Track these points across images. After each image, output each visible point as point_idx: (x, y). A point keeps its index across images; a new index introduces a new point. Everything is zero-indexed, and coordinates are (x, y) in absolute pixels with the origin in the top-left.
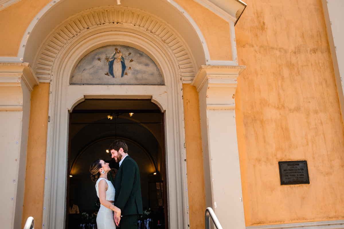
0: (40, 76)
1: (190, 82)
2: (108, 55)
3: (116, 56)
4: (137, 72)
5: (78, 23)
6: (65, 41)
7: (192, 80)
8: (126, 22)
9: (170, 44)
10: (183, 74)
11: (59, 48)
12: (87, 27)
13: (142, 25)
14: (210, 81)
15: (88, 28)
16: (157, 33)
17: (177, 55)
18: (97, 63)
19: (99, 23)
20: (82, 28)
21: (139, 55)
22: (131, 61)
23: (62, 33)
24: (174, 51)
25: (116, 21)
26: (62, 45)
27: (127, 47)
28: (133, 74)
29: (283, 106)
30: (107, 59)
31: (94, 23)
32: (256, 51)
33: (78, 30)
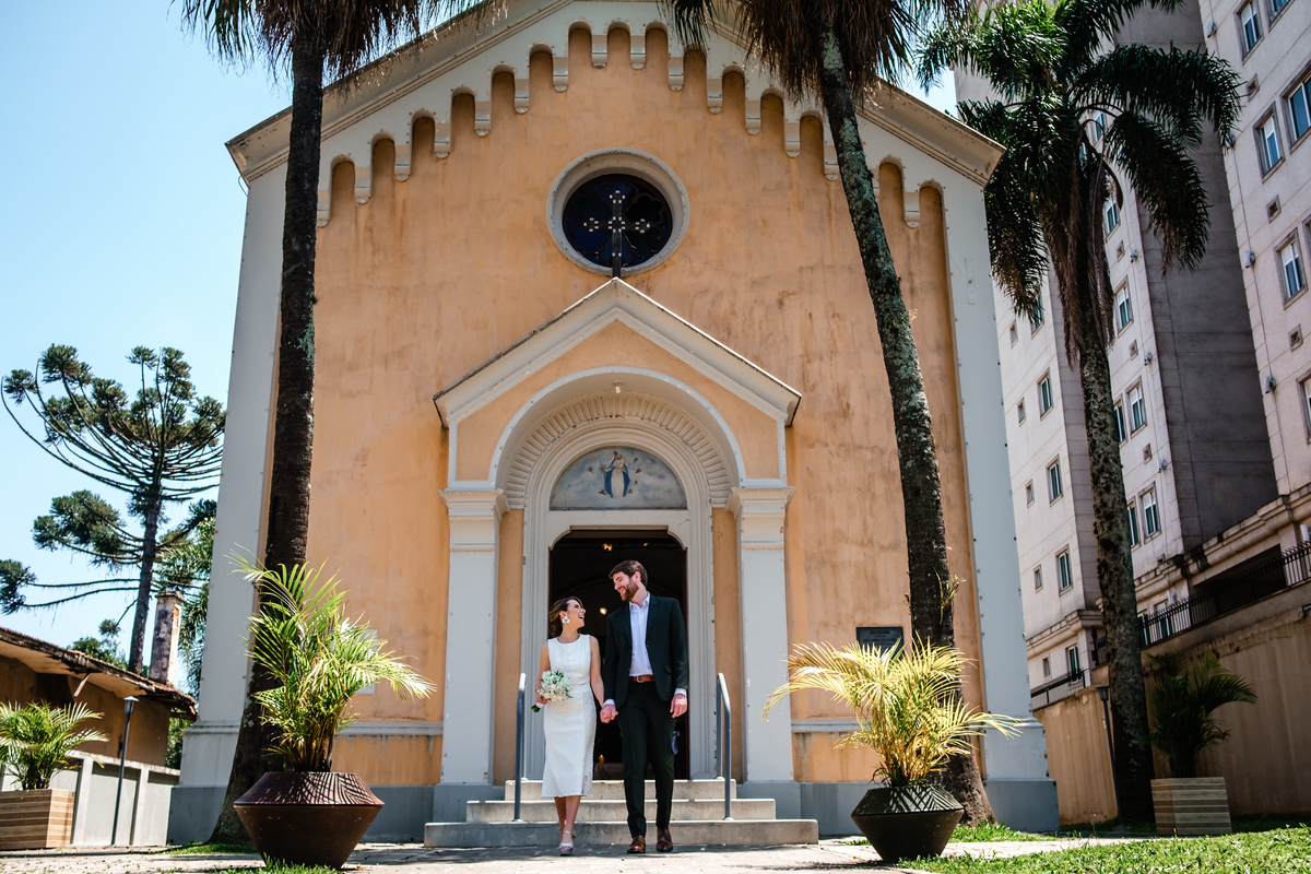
0: (510, 499)
1: (723, 506)
2: (604, 463)
3: (615, 464)
4: (646, 488)
5: (560, 418)
6: (543, 447)
7: (726, 502)
8: (630, 415)
9: (694, 447)
10: (713, 493)
11: (535, 458)
12: (572, 424)
13: (652, 418)
14: (745, 510)
15: (575, 426)
16: (675, 430)
17: (704, 464)
18: (587, 475)
19: (590, 417)
20: (566, 427)
21: (649, 461)
22: (638, 471)
23: (538, 436)
24: (701, 458)
25: (614, 413)
26: (539, 453)
27: (631, 449)
28: (640, 491)
29: (871, 542)
30: (602, 469)
31: (583, 419)
32: (831, 453)
33: (561, 430)
